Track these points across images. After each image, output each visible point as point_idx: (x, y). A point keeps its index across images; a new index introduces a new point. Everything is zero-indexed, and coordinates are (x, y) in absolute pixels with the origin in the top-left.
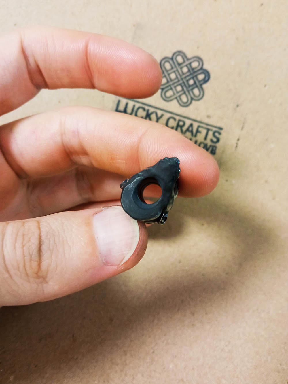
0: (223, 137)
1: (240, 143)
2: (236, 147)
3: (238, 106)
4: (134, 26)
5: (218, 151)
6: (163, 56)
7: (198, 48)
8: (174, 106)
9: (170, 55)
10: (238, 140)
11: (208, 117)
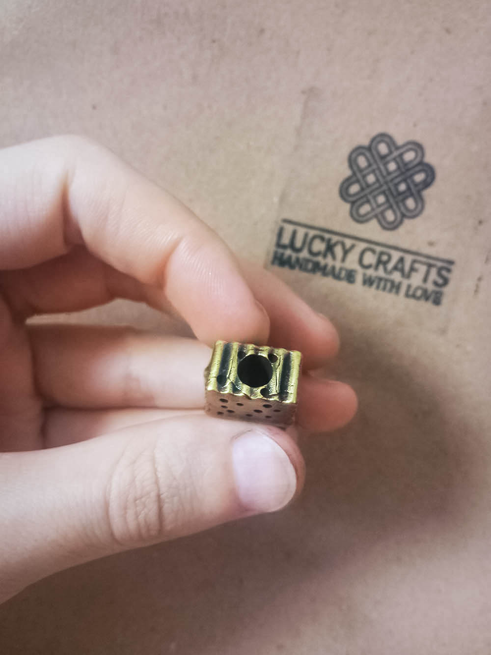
0: (454, 277)
1: (483, 284)
2: (476, 291)
3: (480, 222)
4: (303, 92)
5: (445, 301)
6: (355, 144)
7: (415, 125)
8: (372, 230)
9: (366, 142)
10: (480, 279)
11: (431, 244)
